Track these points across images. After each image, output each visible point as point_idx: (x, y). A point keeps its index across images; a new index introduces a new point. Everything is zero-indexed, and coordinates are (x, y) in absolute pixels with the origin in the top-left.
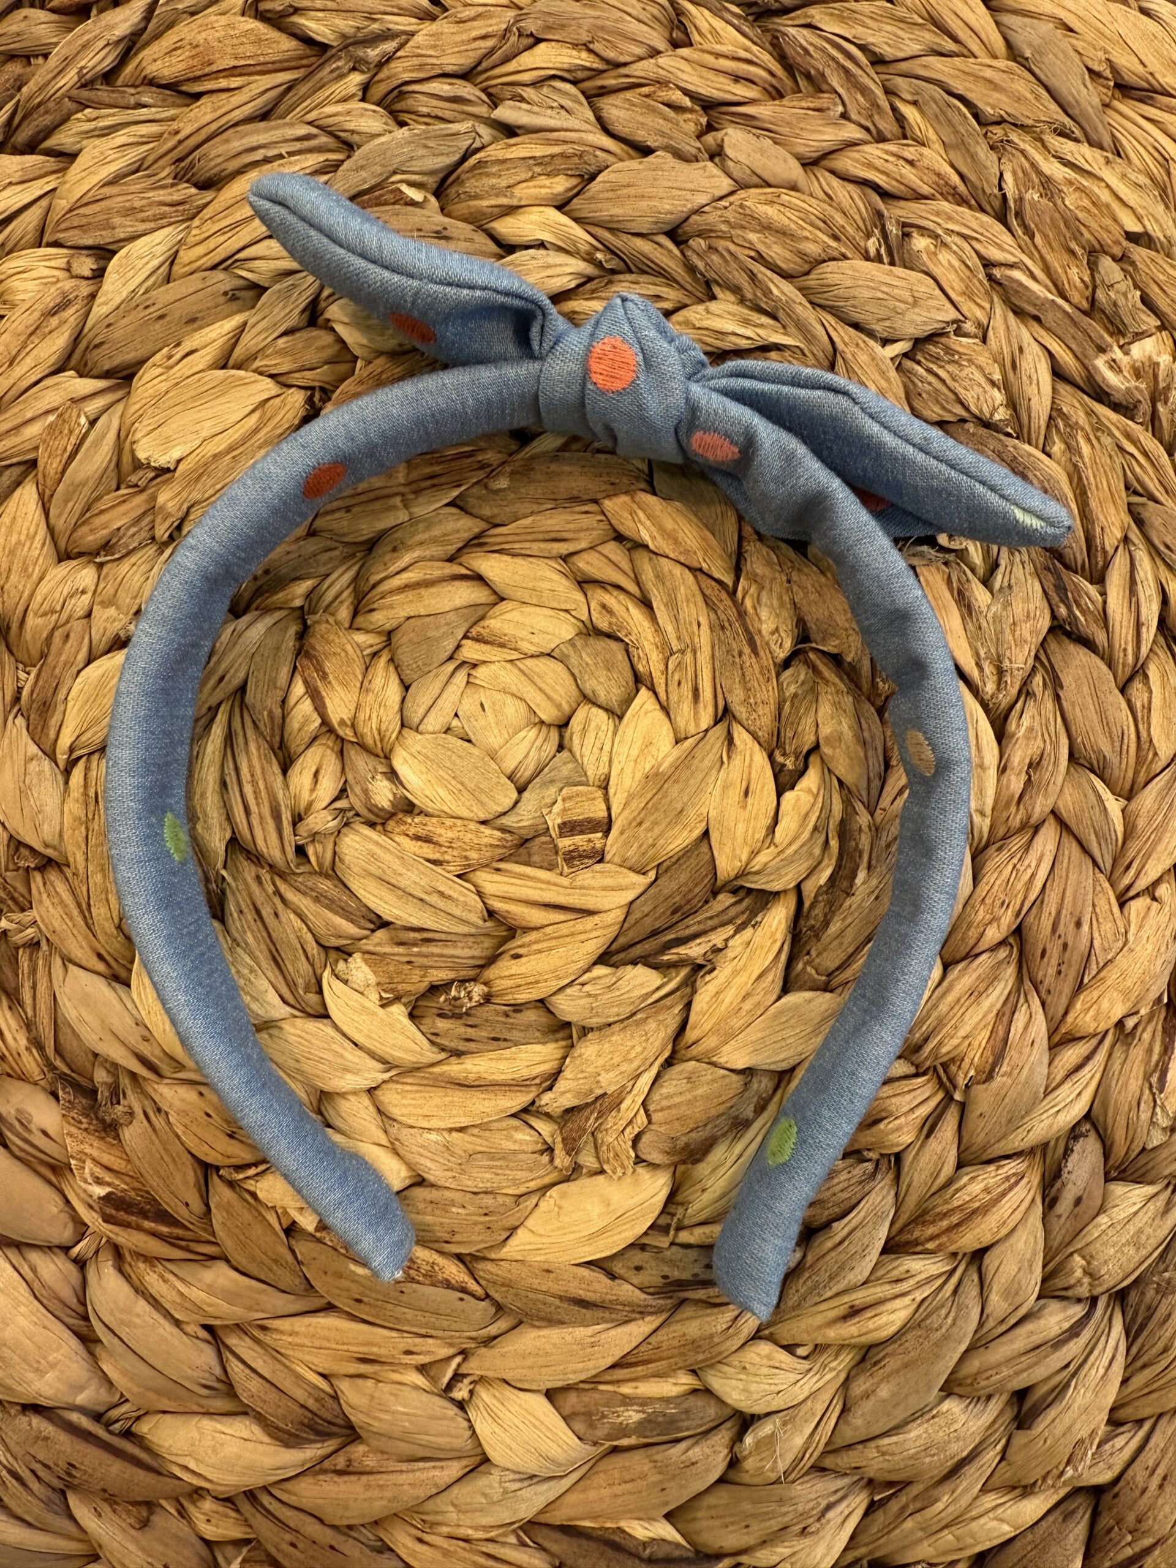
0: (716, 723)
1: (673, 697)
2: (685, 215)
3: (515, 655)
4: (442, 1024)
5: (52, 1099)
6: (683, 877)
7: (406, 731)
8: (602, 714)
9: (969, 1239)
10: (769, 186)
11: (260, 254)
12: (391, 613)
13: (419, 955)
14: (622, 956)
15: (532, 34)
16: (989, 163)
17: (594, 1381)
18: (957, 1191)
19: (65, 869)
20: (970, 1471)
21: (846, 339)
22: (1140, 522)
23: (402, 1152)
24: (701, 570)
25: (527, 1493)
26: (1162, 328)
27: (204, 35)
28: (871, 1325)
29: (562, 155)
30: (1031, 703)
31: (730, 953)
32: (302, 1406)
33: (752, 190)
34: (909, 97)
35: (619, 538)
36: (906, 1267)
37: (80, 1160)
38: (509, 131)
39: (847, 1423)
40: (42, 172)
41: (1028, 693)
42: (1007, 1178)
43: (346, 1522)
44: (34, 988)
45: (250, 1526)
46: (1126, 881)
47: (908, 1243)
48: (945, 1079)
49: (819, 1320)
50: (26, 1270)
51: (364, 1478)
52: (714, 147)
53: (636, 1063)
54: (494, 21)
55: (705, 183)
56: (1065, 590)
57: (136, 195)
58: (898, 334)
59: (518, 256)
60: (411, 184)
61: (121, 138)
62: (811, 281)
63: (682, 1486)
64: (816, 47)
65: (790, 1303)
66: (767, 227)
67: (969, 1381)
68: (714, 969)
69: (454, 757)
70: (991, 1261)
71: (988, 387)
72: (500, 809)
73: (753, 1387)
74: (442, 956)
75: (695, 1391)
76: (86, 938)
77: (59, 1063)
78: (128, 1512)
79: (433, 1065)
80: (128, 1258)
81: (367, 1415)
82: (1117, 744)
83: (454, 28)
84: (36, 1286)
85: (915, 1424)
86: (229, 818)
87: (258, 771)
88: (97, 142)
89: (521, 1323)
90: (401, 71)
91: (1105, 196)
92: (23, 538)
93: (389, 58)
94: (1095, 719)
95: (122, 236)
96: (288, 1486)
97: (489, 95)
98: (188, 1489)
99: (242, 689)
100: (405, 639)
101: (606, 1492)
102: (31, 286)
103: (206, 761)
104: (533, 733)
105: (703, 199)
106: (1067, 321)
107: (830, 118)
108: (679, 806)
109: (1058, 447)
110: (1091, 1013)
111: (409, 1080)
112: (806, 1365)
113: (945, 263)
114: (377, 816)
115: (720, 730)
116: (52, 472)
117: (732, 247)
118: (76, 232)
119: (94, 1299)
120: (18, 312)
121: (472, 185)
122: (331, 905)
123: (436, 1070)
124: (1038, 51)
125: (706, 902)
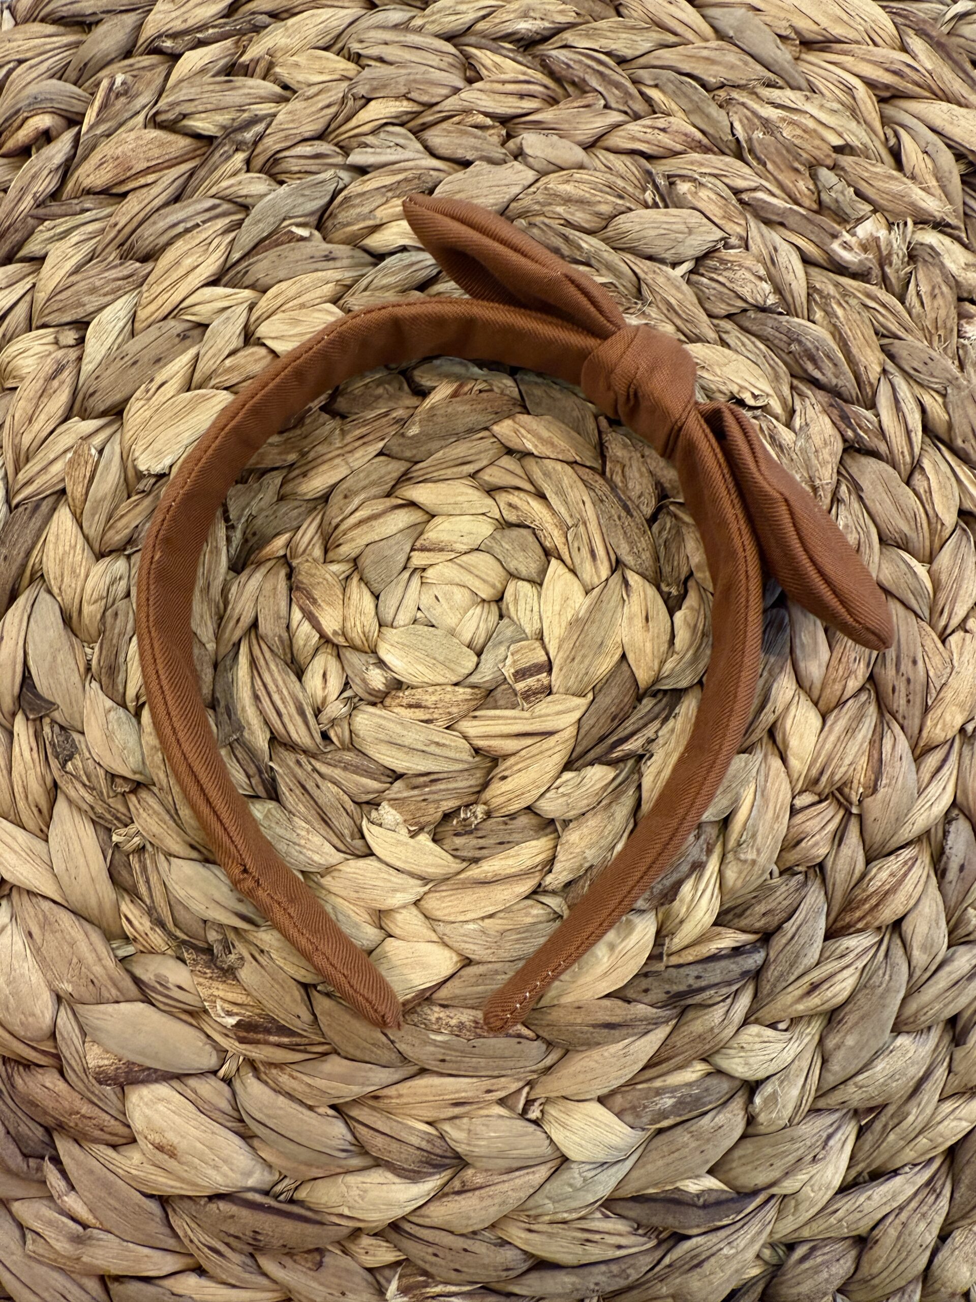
0: (613, 572)
1: (577, 561)
2: (505, 205)
3: (453, 555)
4: (459, 841)
5: (179, 962)
6: (614, 692)
7: (384, 629)
8: (525, 583)
9: (888, 914)
10: (563, 169)
11: (197, 301)
12: (353, 545)
13: (430, 793)
14: (581, 762)
15: (363, 97)
16: (720, 119)
17: (631, 1083)
18: (870, 880)
19: (152, 788)
20: (927, 1086)
21: (645, 269)
22: (891, 357)
23: (450, 943)
24: (576, 462)
25: (603, 1177)
26: (875, 211)
27: (120, 149)
28: (829, 994)
29: (405, 180)
30: (842, 507)
31: (661, 741)
32: (418, 1148)
33: (552, 176)
34: (652, 83)
35: (510, 452)
36: (843, 947)
37: (211, 1001)
38: (362, 170)
39: (828, 1071)
40: (21, 276)
41: (838, 501)
42: (905, 863)
43: (471, 1229)
44: (148, 881)
45: (400, 1250)
46: (943, 623)
47: (843, 927)
48: (842, 800)
49: (789, 999)
50: (189, 1093)
51: (477, 1193)
52: (516, 151)
53: (610, 838)
54: (333, 93)
55: (515, 178)
56: (848, 418)
57: (95, 275)
58: (682, 257)
59: (388, 261)
60: (298, 225)
61: (75, 237)
62: (610, 232)
63: (715, 1146)
64: (575, 61)
65: (765, 992)
66: (568, 200)
67: (911, 1020)
68: (652, 755)
69: (424, 641)
70: (907, 927)
71: (758, 282)
72: (467, 672)
73: (752, 1060)
74: (448, 790)
75: (709, 1074)
76: (179, 835)
77: (179, 933)
78: (306, 1260)
79: (459, 873)
80: (262, 1068)
81: (469, 1145)
82: (913, 523)
83: (304, 104)
84: (200, 1103)
85: (879, 1060)
86: (266, 723)
87: (280, 683)
88: (58, 244)
89: (567, 1051)
90: (271, 144)
91: (811, 124)
92: (67, 548)
93: (261, 137)
94: (893, 509)
95: (92, 309)
96: (424, 1211)
97: (341, 148)
98: (346, 1231)
99: (255, 625)
100: (368, 561)
101: (660, 1163)
102: (30, 361)
103: (240, 684)
104: (479, 609)
105: (516, 190)
106: (805, 221)
107: (596, 111)
108: (599, 640)
109: (819, 315)
110: (939, 726)
111: (444, 888)
112: (787, 1035)
113: (705, 198)
114: (376, 697)
115: (617, 577)
116: (79, 495)
117: (547, 221)
118: (56, 314)
119: (246, 1105)
120: (27, 382)
121: (343, 216)
122: (357, 770)
123: (462, 876)
124: (738, 30)
125: (635, 708)
